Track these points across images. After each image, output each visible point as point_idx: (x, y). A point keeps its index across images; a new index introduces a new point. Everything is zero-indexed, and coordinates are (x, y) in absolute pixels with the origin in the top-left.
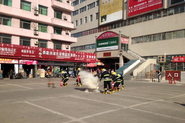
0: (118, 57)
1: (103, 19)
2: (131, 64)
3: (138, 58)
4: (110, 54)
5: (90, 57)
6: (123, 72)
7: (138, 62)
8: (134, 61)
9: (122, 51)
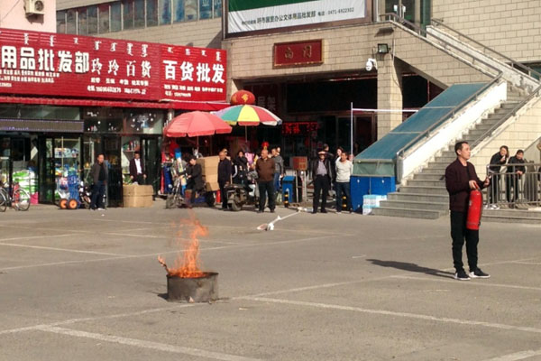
0: (369, 68)
2: (451, 116)
3: (495, 74)
4: (315, 50)
5: (187, 69)
6: (396, 166)
7: (494, 97)
8: (470, 94)
9: (390, 31)
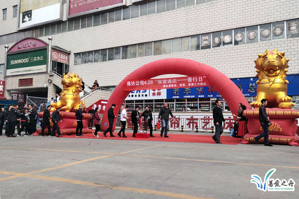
1: (26, 17)
